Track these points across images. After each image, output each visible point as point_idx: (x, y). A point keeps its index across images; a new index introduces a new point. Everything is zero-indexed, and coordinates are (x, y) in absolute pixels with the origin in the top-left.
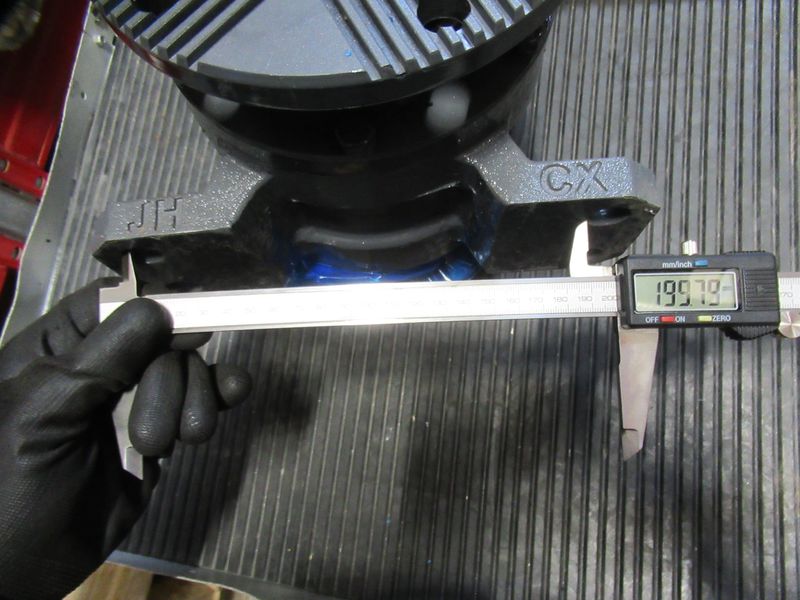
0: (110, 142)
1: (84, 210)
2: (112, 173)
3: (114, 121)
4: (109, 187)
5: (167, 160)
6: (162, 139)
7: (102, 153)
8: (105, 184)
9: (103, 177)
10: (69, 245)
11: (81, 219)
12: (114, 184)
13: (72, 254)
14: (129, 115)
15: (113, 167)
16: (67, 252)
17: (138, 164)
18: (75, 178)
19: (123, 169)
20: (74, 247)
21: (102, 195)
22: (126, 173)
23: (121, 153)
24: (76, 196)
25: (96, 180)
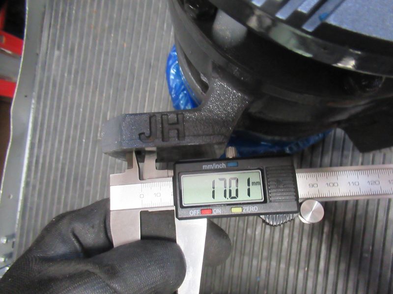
0: (58, 27)
1: (46, 75)
2: (63, 49)
3: (60, 12)
4: (62, 59)
5: (101, 44)
6: (95, 28)
7: (55, 35)
8: (59, 57)
9: (56, 53)
10: (39, 98)
11: (45, 80)
12: (65, 58)
13: (42, 104)
14: (70, 8)
15: (63, 45)
16: (38, 102)
17: (80, 45)
18: (38, 52)
19: (70, 47)
20: (42, 100)
21: (57, 65)
22: (72, 51)
23: (68, 36)
24: (40, 65)
25: (52, 54)
